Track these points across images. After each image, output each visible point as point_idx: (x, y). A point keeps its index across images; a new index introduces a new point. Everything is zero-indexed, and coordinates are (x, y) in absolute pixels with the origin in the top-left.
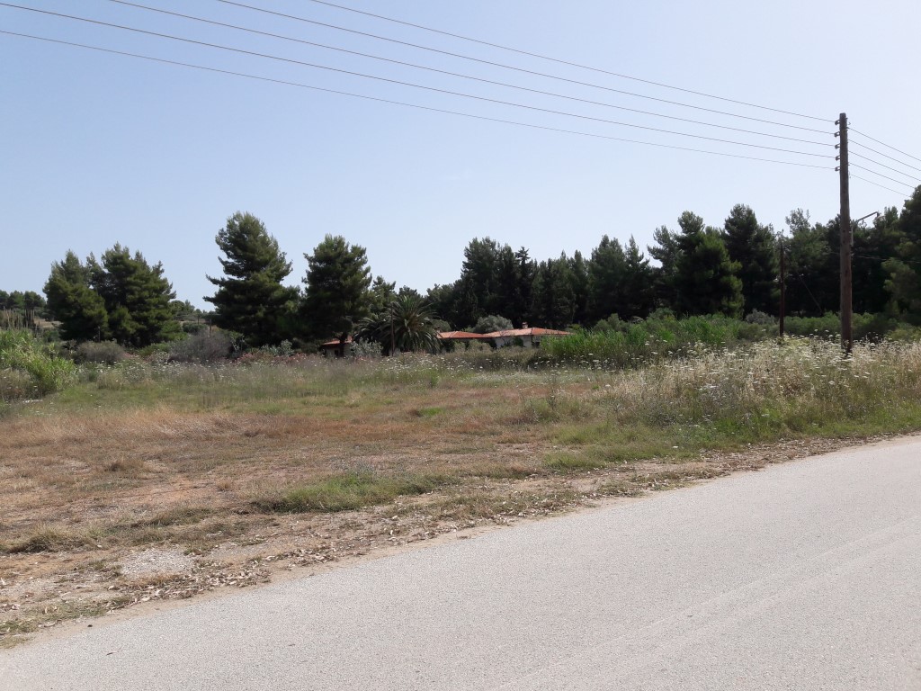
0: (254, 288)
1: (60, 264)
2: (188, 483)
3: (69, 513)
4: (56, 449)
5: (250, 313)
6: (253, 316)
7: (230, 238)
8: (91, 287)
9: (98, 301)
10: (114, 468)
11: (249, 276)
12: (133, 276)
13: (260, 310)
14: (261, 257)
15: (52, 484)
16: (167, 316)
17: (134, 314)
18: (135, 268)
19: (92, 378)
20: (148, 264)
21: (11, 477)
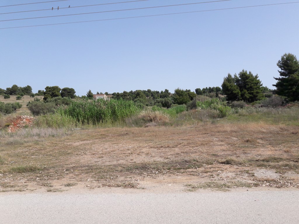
0: (291, 80)
1: (226, 78)
2: (273, 149)
3: (236, 154)
4: (229, 134)
5: (290, 89)
6: (291, 90)
7: (282, 64)
8: (235, 84)
9: (237, 88)
10: (247, 141)
11: (289, 76)
12: (248, 79)
13: (294, 88)
14: (294, 69)
15: (229, 144)
16: (259, 92)
17: (249, 92)
18: (249, 77)
19: (237, 112)
20: (253, 75)
21: (217, 141)
